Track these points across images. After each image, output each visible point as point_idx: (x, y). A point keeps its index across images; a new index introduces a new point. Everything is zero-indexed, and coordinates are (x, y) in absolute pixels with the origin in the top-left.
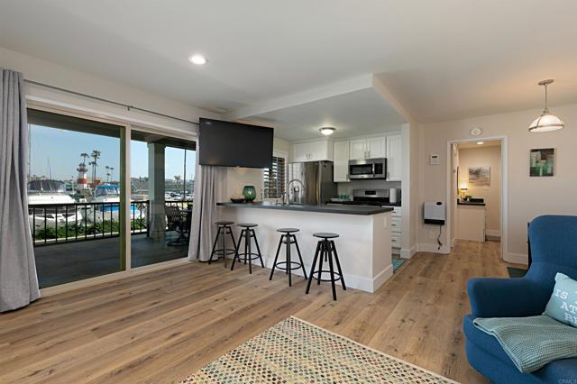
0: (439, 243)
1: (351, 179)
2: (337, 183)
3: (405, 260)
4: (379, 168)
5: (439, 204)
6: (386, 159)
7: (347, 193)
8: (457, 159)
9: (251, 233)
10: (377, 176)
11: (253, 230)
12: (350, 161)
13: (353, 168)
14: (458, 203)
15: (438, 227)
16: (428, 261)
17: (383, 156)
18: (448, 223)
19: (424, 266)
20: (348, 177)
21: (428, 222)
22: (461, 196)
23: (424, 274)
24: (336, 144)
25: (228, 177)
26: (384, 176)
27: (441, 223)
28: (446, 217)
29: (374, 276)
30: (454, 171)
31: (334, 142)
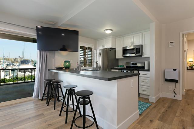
0: (175, 93)
1: (124, 57)
2: (118, 59)
3: (152, 103)
4: (138, 50)
5: (175, 70)
6: (142, 45)
7: (123, 64)
8: (186, 45)
9: (59, 86)
10: (138, 55)
11: (60, 85)
12: (123, 48)
13: (125, 51)
14: (187, 69)
15: (174, 84)
16: (167, 105)
17: (141, 44)
18: (181, 81)
19: (163, 110)
20: (122, 56)
21: (167, 80)
22: (189, 66)
23: (162, 119)
24: (116, 39)
25: (56, 56)
26: (141, 55)
27: (176, 81)
28: (179, 78)
29: (118, 125)
30: (185, 51)
31: (116, 38)
